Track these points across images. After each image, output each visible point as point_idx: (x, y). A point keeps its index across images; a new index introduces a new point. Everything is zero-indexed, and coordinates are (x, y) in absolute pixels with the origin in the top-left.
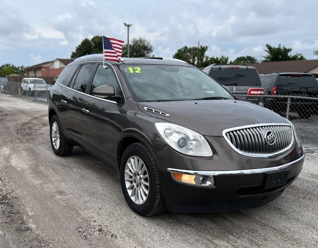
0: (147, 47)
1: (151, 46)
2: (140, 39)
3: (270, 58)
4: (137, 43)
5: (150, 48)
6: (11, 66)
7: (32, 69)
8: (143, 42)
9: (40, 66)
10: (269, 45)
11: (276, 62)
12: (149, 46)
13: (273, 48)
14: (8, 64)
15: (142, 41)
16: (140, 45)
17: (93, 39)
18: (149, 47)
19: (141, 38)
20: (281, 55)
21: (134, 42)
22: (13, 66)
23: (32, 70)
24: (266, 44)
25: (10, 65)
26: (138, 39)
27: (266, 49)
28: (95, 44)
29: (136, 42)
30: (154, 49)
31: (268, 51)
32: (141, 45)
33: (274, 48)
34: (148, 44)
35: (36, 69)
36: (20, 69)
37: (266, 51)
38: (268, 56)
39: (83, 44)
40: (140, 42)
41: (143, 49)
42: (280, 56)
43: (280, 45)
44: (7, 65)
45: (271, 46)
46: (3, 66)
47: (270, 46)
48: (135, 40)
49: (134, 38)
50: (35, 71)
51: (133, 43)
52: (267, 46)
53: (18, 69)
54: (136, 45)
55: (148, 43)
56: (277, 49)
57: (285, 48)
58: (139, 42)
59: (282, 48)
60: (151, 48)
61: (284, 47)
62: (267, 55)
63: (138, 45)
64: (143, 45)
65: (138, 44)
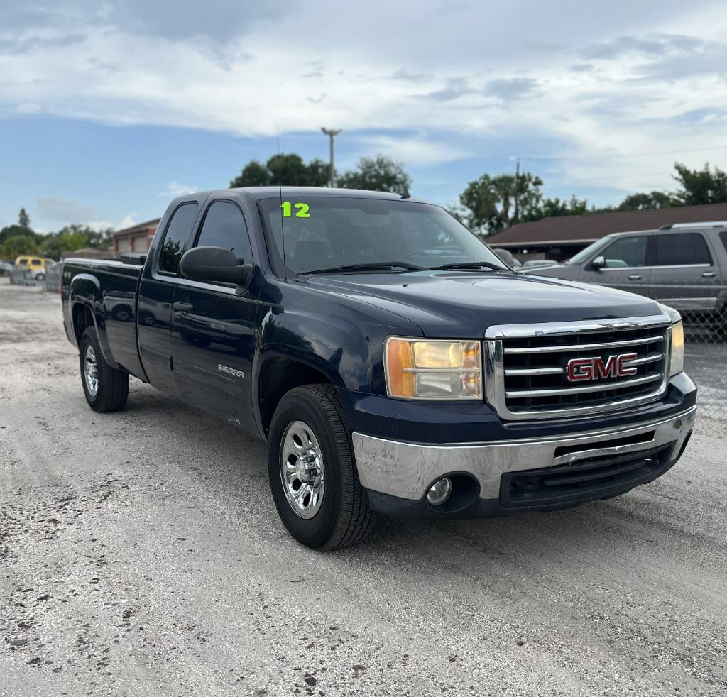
0: (395, 177)
1: (405, 176)
2: (378, 159)
3: (686, 197)
4: (373, 169)
5: (403, 180)
6: (83, 229)
7: (127, 234)
8: (385, 167)
9: (144, 228)
10: (681, 166)
11: (700, 206)
12: (399, 176)
13: (692, 172)
14: (76, 224)
15: (383, 165)
16: (378, 173)
17: (269, 164)
18: (400, 179)
19: (381, 157)
20: (712, 189)
21: (364, 167)
22: (88, 229)
23: (126, 238)
24: (676, 163)
25: (80, 226)
26: (374, 160)
27: (676, 174)
28: (274, 172)
29: (370, 167)
30: (411, 181)
31: (681, 181)
32: (382, 173)
33: (695, 172)
34: (398, 170)
35: (134, 235)
36: (105, 236)
37: (677, 179)
38: (680, 191)
39: (247, 174)
40: (380, 167)
41: (386, 183)
42: (710, 193)
43: (707, 165)
44: (74, 228)
45: (688, 168)
46: (66, 230)
47: (685, 168)
48: (367, 163)
49: (363, 159)
50: (133, 239)
51: (363, 169)
52: (677, 167)
53: (99, 236)
54: (369, 174)
55: (398, 168)
56: (702, 174)
57: (721, 172)
58: (377, 167)
59: (712, 172)
60: (406, 180)
61: (717, 169)
62: (678, 190)
63: (374, 173)
64: (386, 173)
65: (375, 170)
